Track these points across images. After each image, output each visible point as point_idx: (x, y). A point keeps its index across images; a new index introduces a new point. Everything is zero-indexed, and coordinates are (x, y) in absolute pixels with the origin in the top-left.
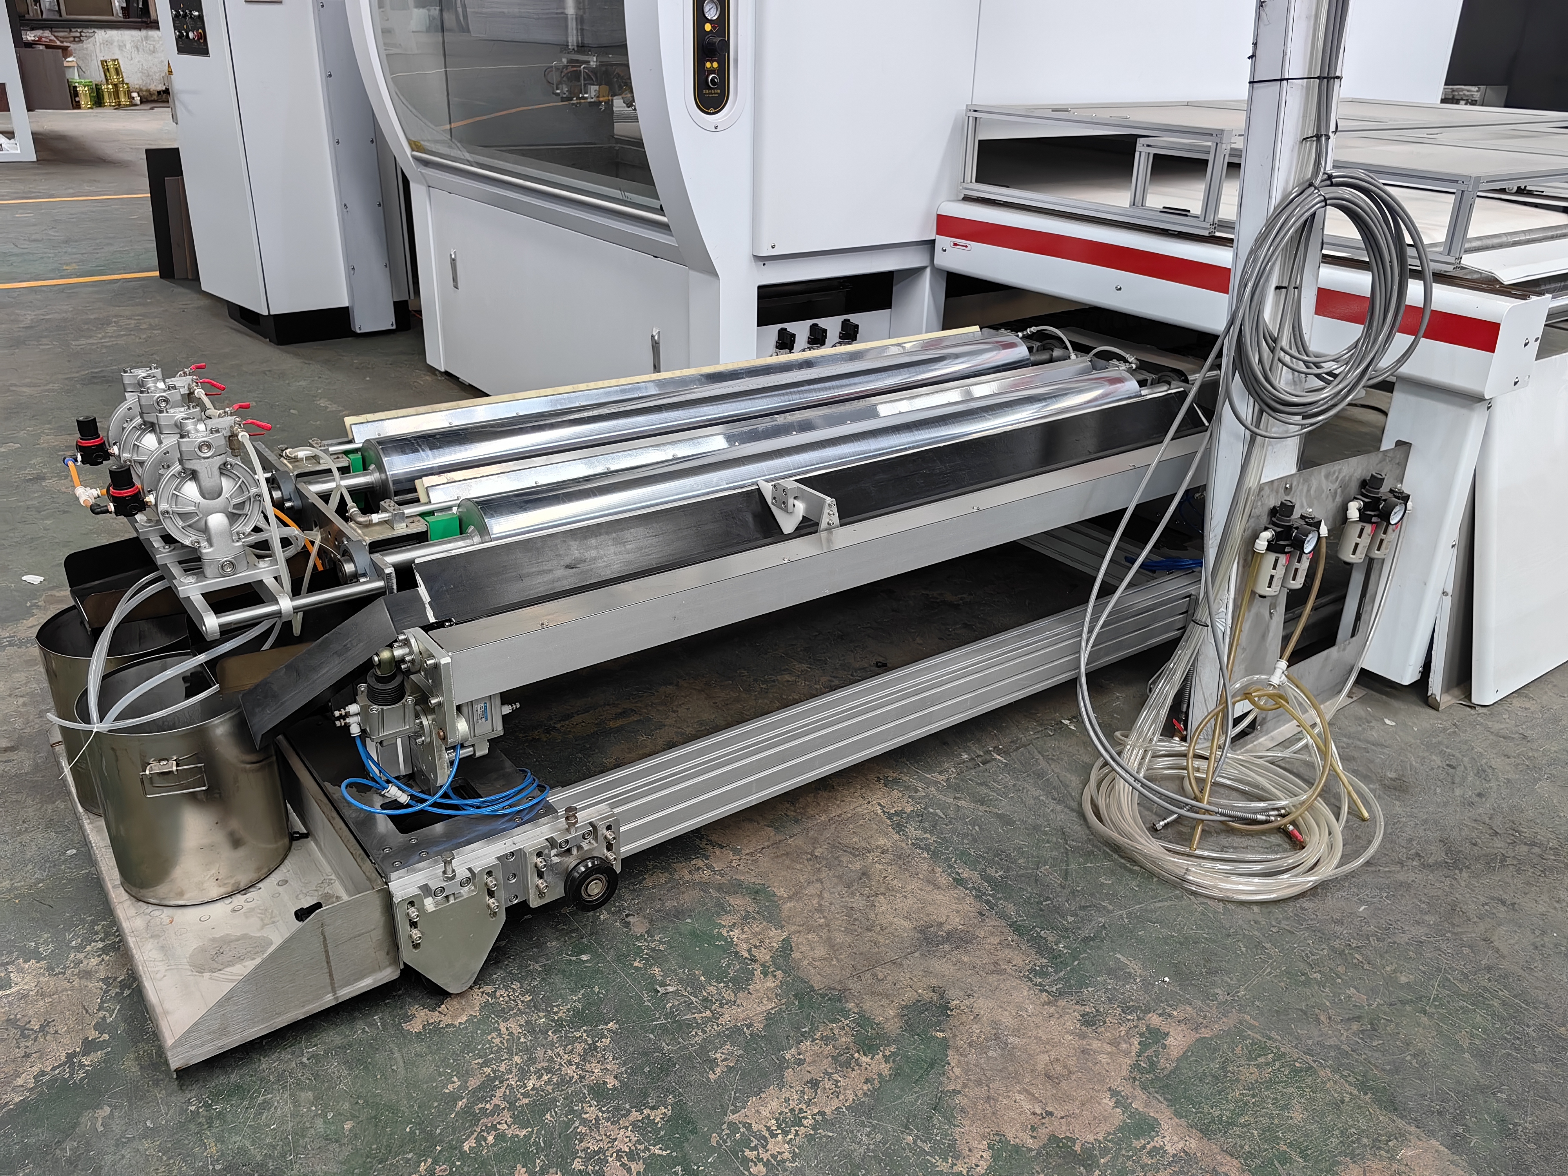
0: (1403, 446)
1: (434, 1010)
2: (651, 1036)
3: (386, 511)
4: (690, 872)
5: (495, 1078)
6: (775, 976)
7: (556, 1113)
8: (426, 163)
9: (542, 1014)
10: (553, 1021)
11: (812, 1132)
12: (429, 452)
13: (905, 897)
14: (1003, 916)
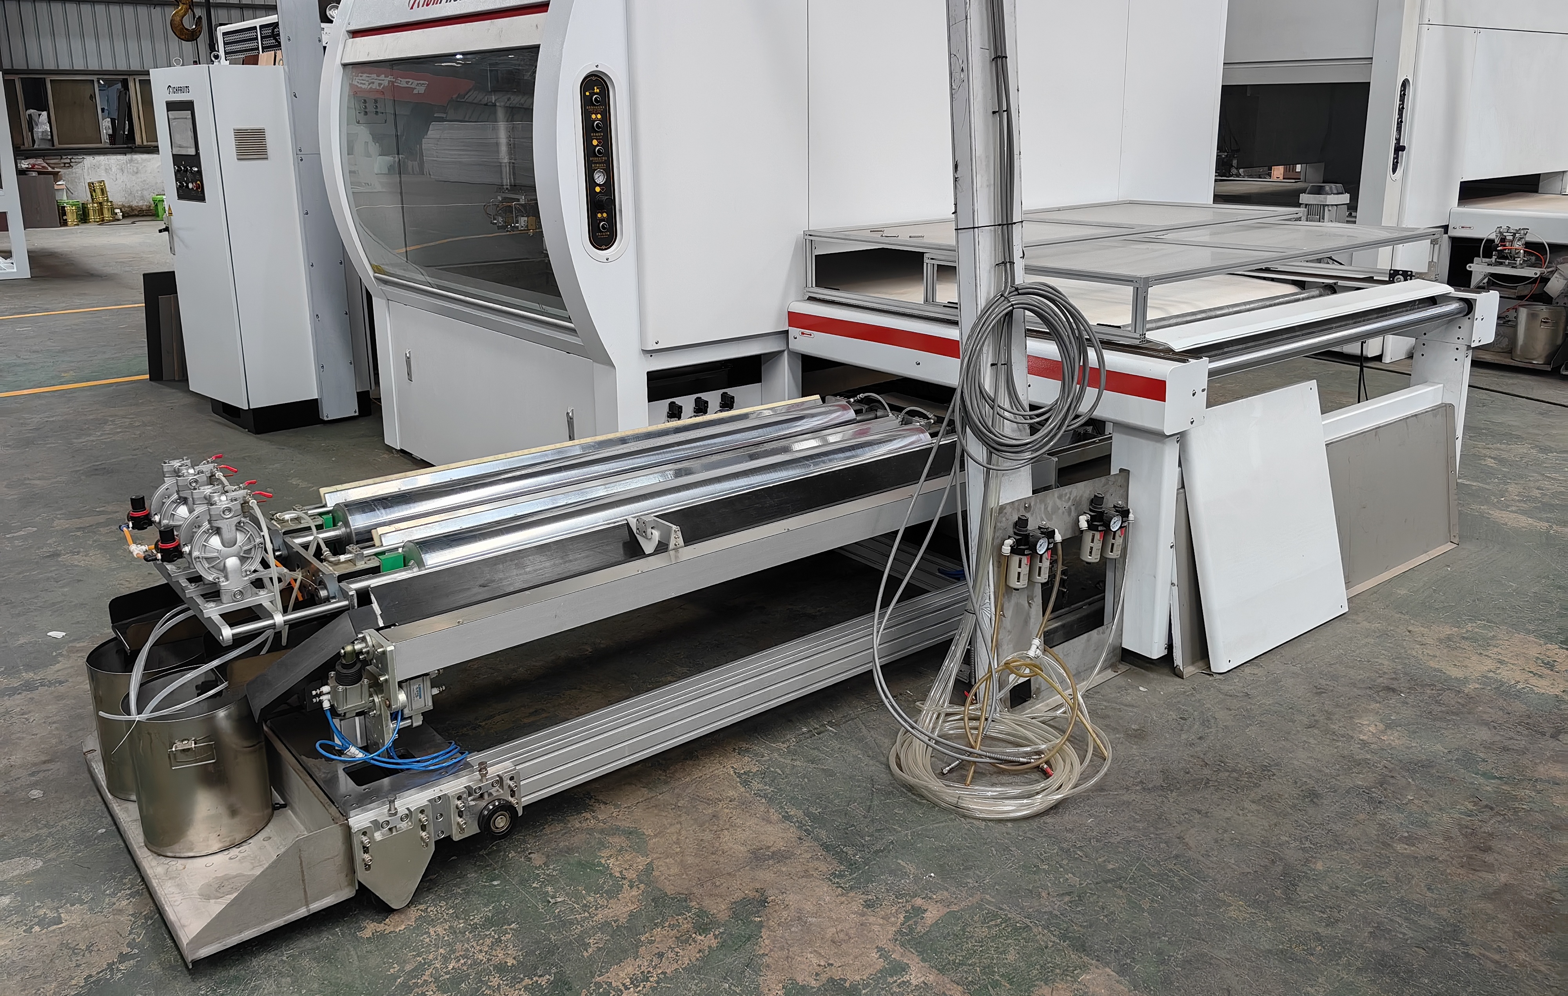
0: (1125, 473)
1: (380, 923)
2: (543, 931)
3: (350, 552)
4: (580, 822)
5: (425, 963)
6: (638, 888)
7: (469, 983)
8: (386, 282)
9: (461, 921)
10: (470, 925)
11: (655, 985)
12: (383, 511)
13: (744, 830)
14: (817, 839)
